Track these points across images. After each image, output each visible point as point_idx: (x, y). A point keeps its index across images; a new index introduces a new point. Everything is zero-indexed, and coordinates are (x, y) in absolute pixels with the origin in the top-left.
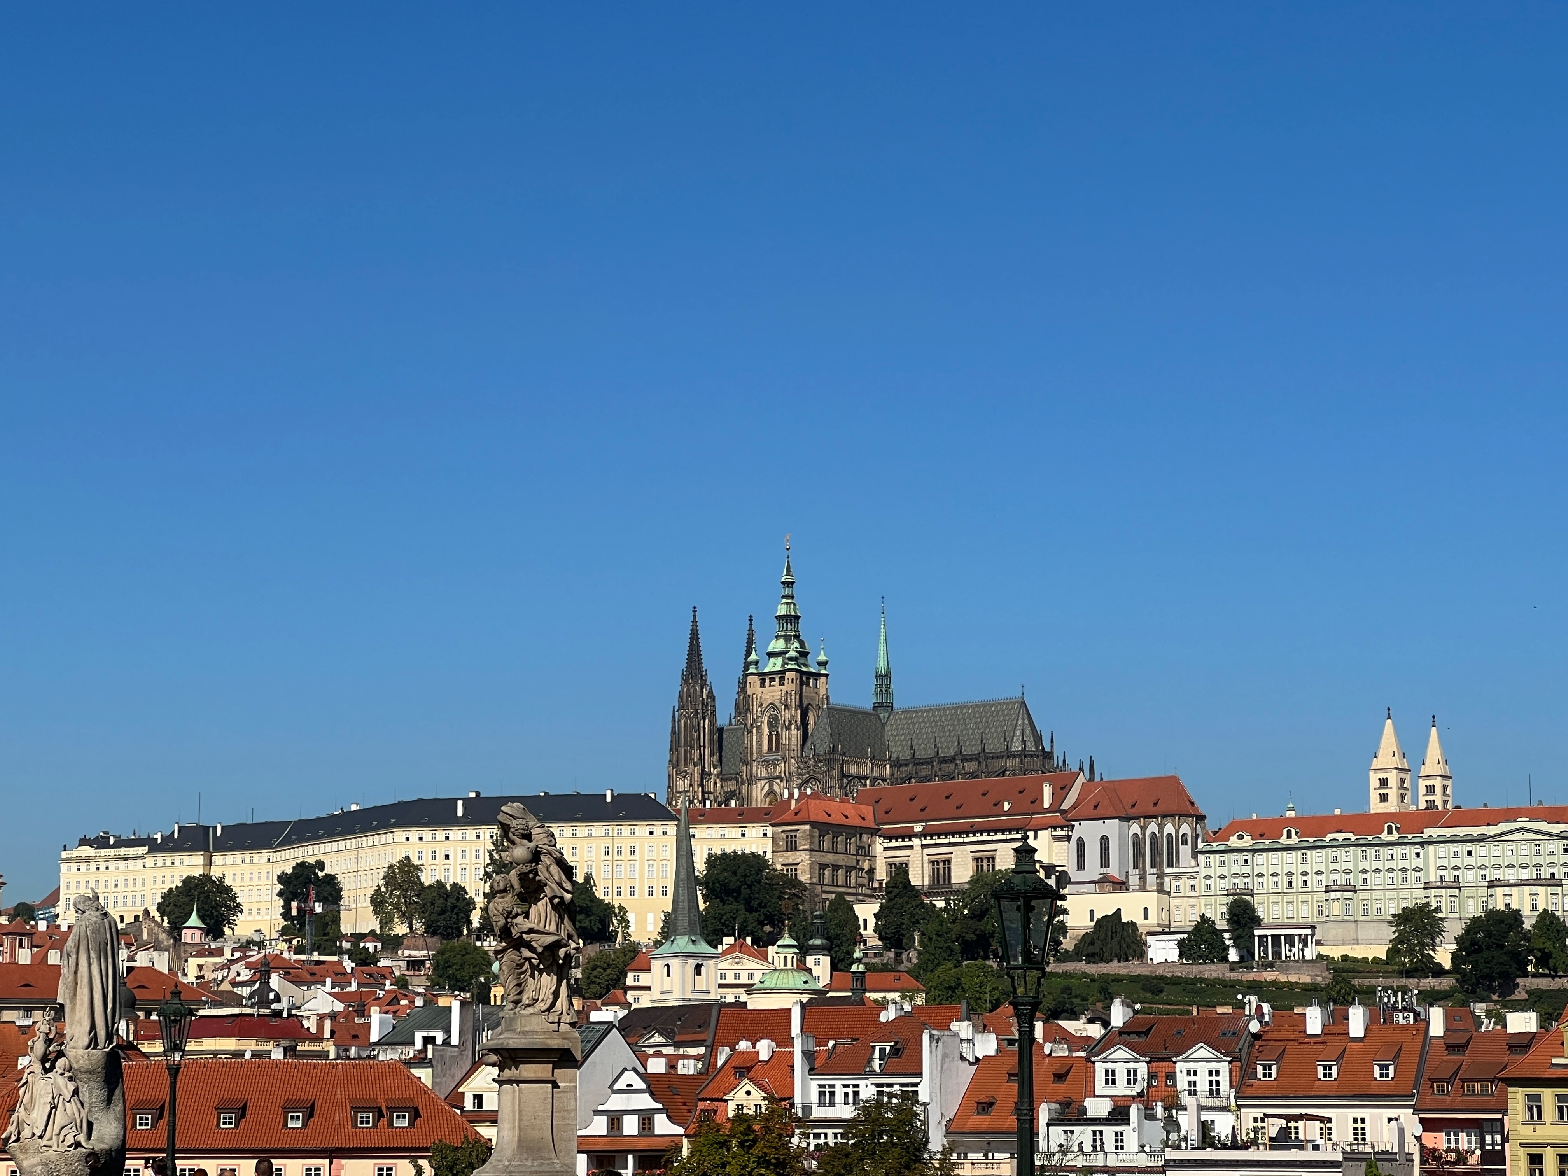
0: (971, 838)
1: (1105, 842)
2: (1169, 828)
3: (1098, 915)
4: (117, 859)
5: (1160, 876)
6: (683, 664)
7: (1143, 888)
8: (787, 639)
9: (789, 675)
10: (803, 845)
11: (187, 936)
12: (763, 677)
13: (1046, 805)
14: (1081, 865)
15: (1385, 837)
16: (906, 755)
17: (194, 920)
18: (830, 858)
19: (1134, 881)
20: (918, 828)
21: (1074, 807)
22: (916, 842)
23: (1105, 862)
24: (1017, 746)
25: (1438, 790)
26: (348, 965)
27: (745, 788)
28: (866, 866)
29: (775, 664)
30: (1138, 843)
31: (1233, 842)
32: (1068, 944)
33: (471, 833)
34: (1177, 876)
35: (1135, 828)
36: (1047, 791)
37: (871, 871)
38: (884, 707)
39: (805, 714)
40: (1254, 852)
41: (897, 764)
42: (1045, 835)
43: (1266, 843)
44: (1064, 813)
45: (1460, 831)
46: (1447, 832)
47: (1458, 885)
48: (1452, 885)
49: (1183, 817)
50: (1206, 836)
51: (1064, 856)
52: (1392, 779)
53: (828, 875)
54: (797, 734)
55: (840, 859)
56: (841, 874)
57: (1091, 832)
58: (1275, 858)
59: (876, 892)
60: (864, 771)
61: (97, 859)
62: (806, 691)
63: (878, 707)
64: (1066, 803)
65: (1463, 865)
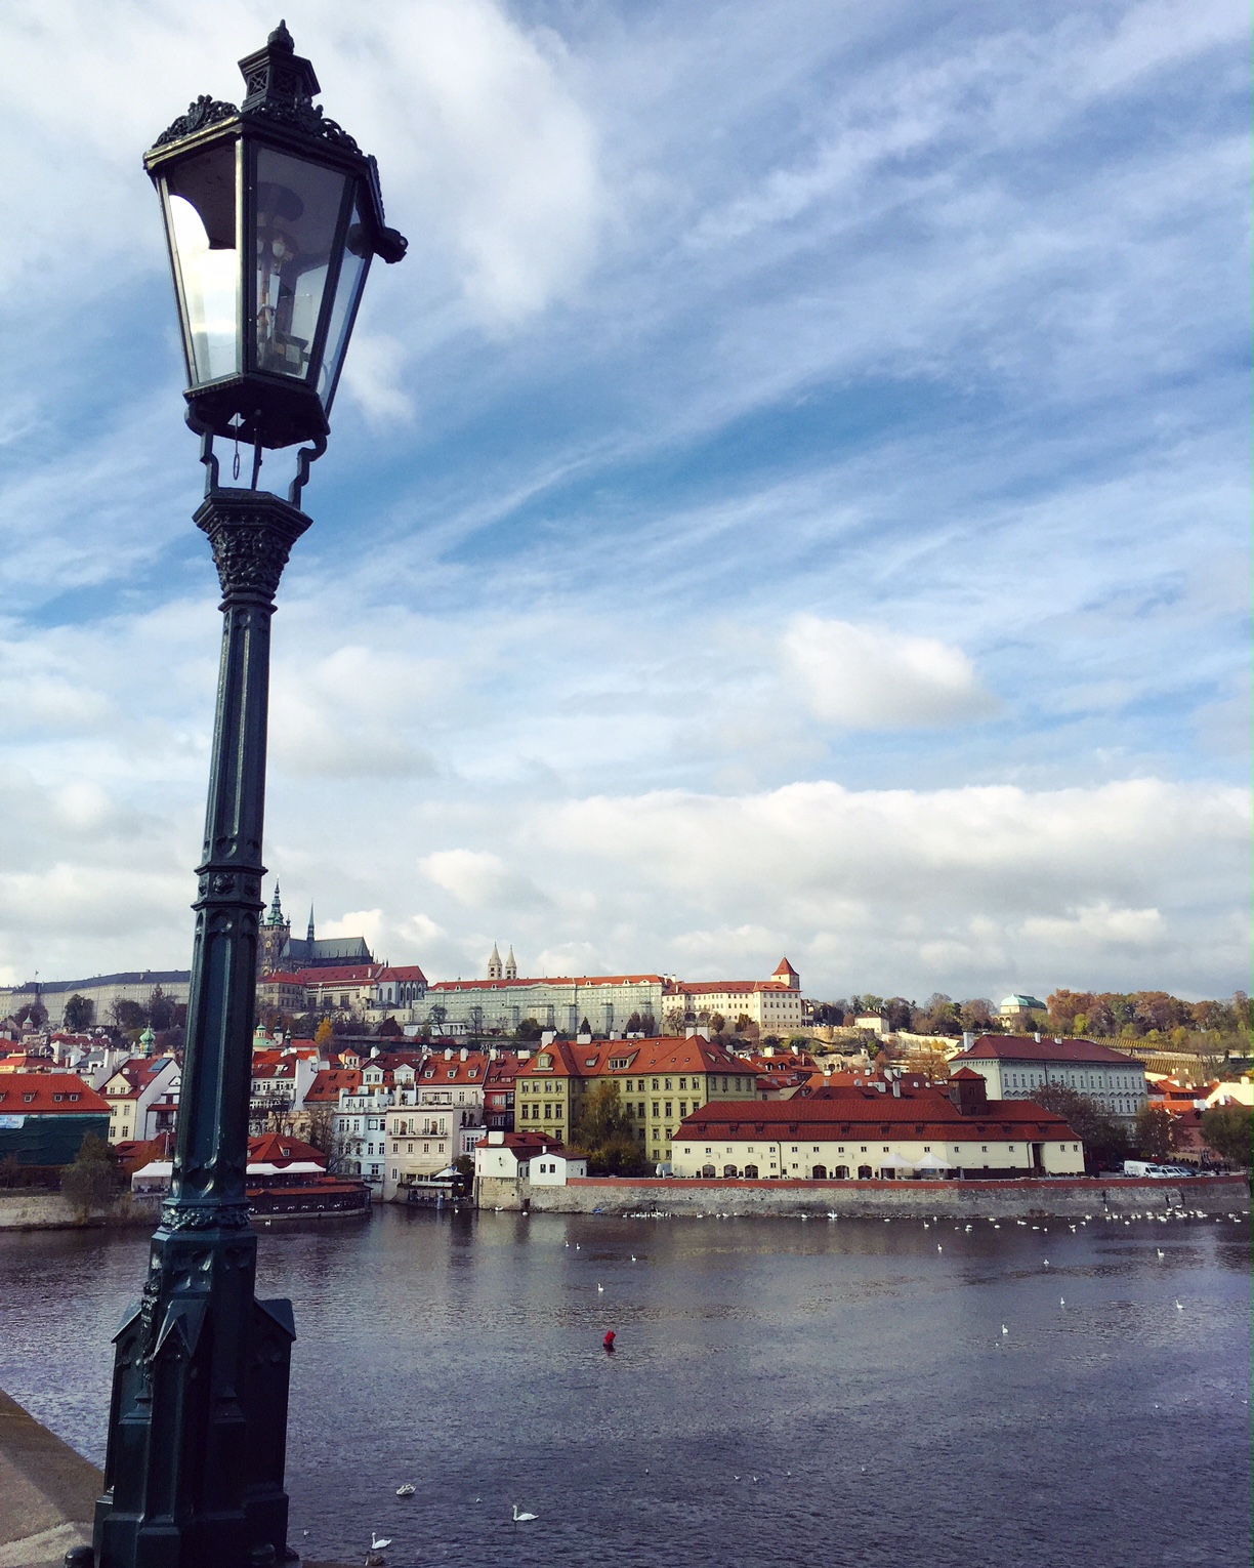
0: (340, 988)
1: (390, 991)
2: (414, 986)
3: (386, 1019)
5: (410, 1004)
7: (405, 1008)
8: (275, 913)
9: (275, 927)
10: (276, 990)
11: (25, 1026)
12: (265, 927)
13: (370, 976)
14: (381, 999)
15: (493, 989)
16: (318, 957)
18: (286, 996)
19: (401, 1005)
20: (320, 985)
21: (379, 977)
22: (320, 990)
23: (390, 998)
24: (360, 955)
25: (512, 972)
26: (89, 1037)
28: (300, 999)
29: (270, 922)
30: (402, 991)
31: (438, 991)
32: (374, 1029)
33: (145, 986)
34: (416, 1003)
35: (402, 984)
36: (370, 971)
37: (302, 1001)
38: (311, 939)
39: (280, 942)
40: (444, 994)
41: (315, 960)
42: (368, 987)
43: (450, 991)
44: (376, 979)
45: (519, 987)
46: (514, 987)
47: (517, 1007)
48: (514, 1007)
49: (419, 982)
50: (428, 989)
51: (375, 996)
52: (496, 969)
53: (285, 1002)
54: (277, 948)
55: (290, 996)
56: (291, 1004)
57: (385, 986)
58: (453, 996)
59: (303, 1009)
60: (302, 963)
62: (281, 933)
63: (309, 939)
64: (377, 976)
65: (519, 1000)
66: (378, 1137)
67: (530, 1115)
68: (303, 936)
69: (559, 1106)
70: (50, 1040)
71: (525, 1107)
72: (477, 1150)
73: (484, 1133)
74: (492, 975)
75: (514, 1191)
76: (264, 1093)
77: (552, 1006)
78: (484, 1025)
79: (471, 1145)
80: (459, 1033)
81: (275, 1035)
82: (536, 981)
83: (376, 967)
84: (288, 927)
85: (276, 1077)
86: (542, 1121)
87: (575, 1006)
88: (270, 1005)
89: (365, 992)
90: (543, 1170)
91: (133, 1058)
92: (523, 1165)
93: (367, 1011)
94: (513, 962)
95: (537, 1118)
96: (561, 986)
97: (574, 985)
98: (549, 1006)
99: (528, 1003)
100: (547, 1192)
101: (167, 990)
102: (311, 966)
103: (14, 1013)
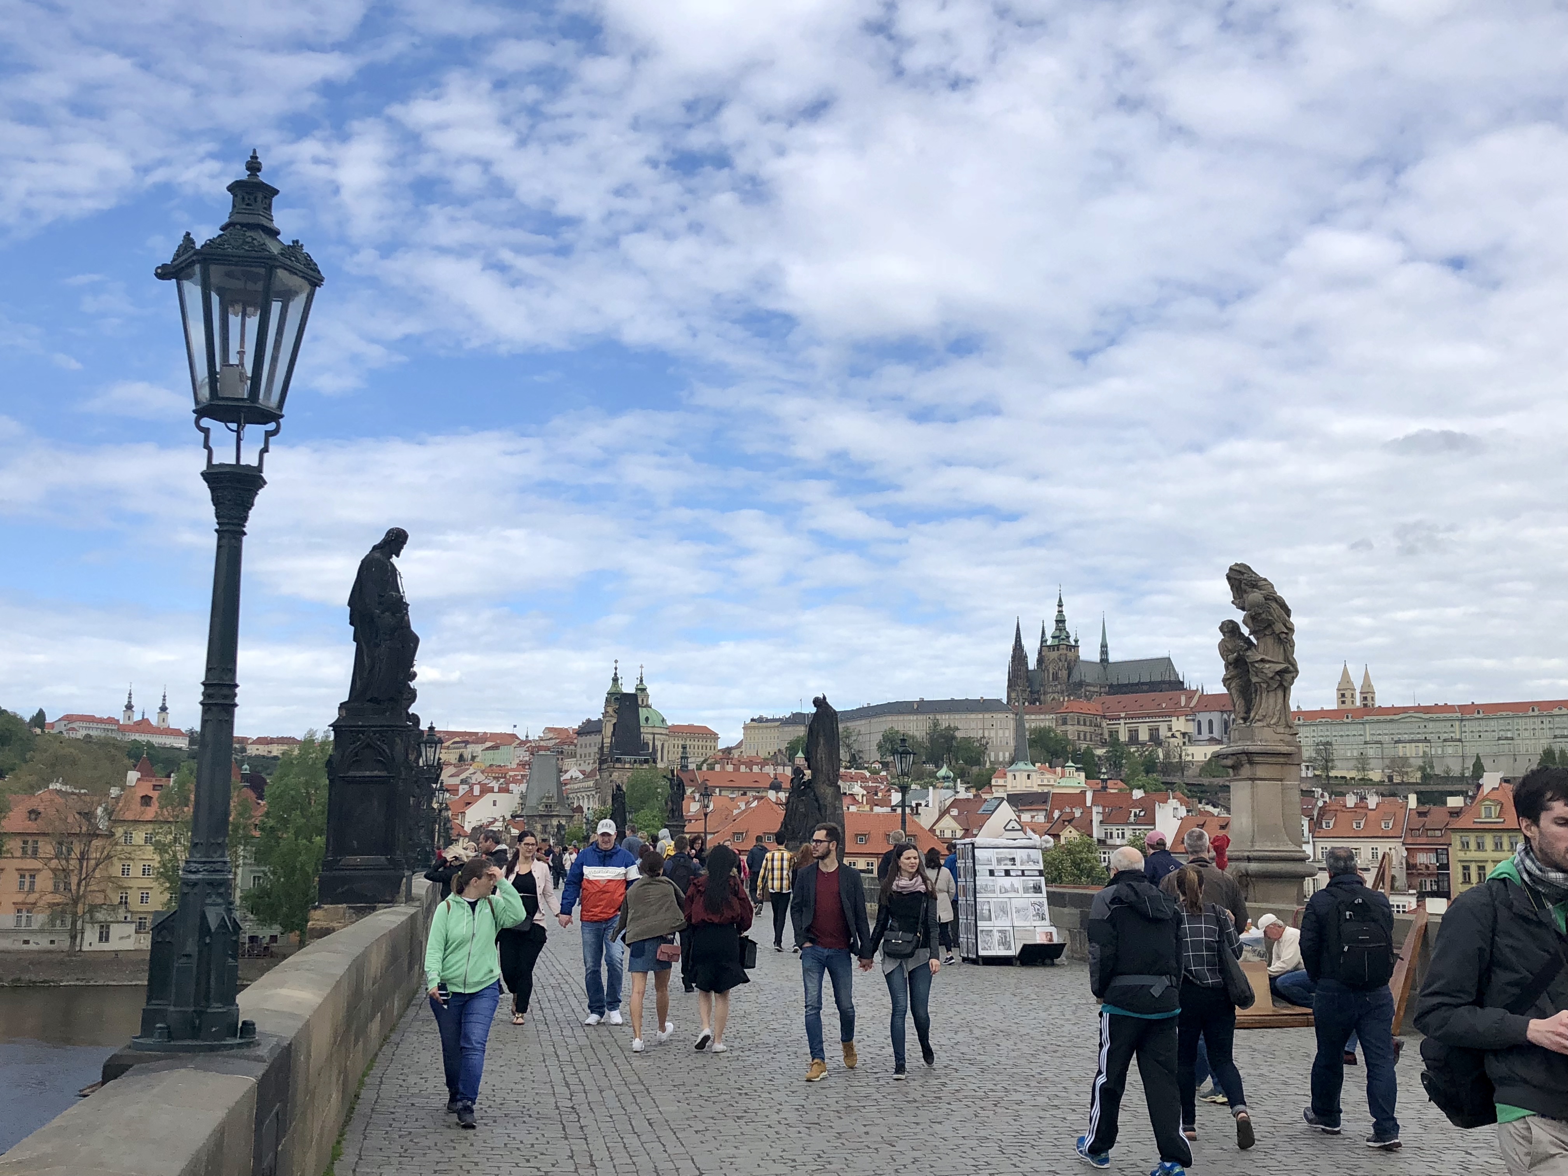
0: (1147, 720)
1: (1211, 722)
3: (1209, 756)
4: (767, 727)
6: (1014, 642)
8: (1060, 630)
9: (1061, 647)
10: (1070, 722)
12: (1049, 647)
13: (1183, 705)
14: (1200, 733)
15: (1345, 720)
16: (1115, 683)
17: (800, 754)
18: (1082, 728)
19: (1225, 740)
20: (1123, 715)
21: (1195, 706)
22: (1122, 721)
23: (1211, 732)
24: (1167, 679)
25: (1369, 699)
27: (1042, 697)
28: (1100, 732)
29: (1056, 642)
33: (920, 717)
36: (1183, 699)
37: (1101, 734)
38: (1104, 660)
39: (1069, 664)
41: (1111, 686)
42: (1182, 719)
44: (1191, 709)
45: (1382, 718)
46: (1374, 718)
47: (1380, 743)
48: (1376, 743)
51: (1191, 728)
52: (1348, 694)
54: (1065, 673)
55: (1087, 729)
56: (1089, 738)
57: (1204, 718)
59: (1104, 744)
60: (1096, 689)
61: (758, 728)
62: (1069, 654)
63: (1102, 660)
64: (1192, 705)
65: (1384, 734)
68: (1097, 658)
74: (1343, 702)
77: (1429, 741)
78: (1335, 764)
82: (1405, 710)
83: (1191, 694)
84: (1076, 647)
87: (1460, 740)
88: (1065, 737)
89: (1179, 724)
93: (1184, 748)
94: (1370, 686)
96: (1441, 716)
97: (1459, 715)
98: (1426, 741)
99: (1396, 738)
101: (945, 720)
102: (1108, 694)
103: (784, 746)
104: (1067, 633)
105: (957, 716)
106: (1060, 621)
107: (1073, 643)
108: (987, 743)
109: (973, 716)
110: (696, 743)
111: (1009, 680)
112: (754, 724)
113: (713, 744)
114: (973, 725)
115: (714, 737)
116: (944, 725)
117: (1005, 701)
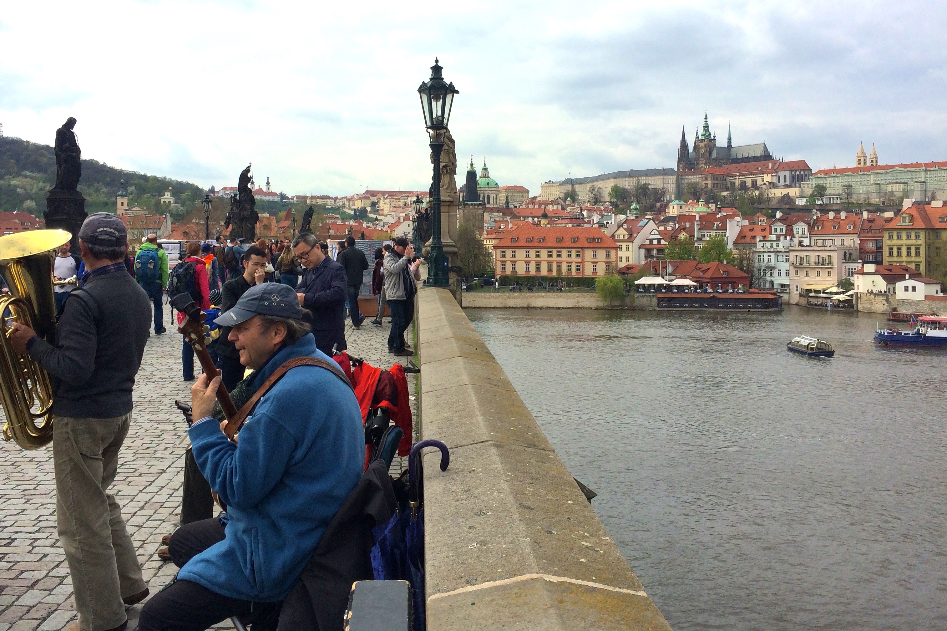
0: (751, 176)
1: (785, 176)
2: (802, 173)
3: (783, 194)
4: (553, 186)
5: (800, 184)
6: (681, 138)
7: (796, 187)
8: (706, 131)
9: (706, 140)
10: (709, 179)
11: (567, 203)
12: (700, 140)
13: (770, 168)
14: (779, 182)
15: (860, 173)
16: (735, 158)
17: (569, 199)
18: (716, 182)
19: (793, 185)
20: (738, 174)
21: (777, 168)
22: (737, 178)
23: (785, 181)
24: (763, 154)
25: (874, 161)
26: (602, 208)
27: (695, 167)
28: (725, 183)
29: (703, 137)
30: (794, 176)
31: (819, 175)
32: (775, 201)
33: (631, 179)
34: (804, 184)
35: (793, 173)
36: (770, 164)
37: (726, 185)
39: (710, 149)
40: (824, 178)
41: (733, 159)
42: (770, 175)
43: (828, 176)
44: (775, 170)
45: (880, 171)
46: (876, 171)
47: (879, 184)
48: (877, 184)
49: (806, 170)
50: (812, 174)
51: (775, 180)
52: (862, 159)
53: (716, 186)
54: (708, 154)
55: (718, 182)
56: (719, 186)
57: (781, 174)
58: (830, 179)
59: (727, 190)
60: (725, 161)
61: (549, 186)
62: (711, 144)
63: (728, 146)
64: (775, 168)
65: (880, 179)
66: (784, 266)
67: (895, 253)
68: (725, 145)
69: (917, 249)
70: (581, 210)
71: (891, 249)
72: (856, 276)
73: (860, 266)
74: (860, 164)
75: (885, 302)
76: (708, 239)
77: (906, 183)
78: (854, 196)
79: (852, 273)
80: (835, 202)
81: (710, 205)
82: (893, 167)
83: (775, 162)
84: (714, 140)
85: (715, 230)
86: (904, 258)
87: (924, 182)
88: (706, 187)
89: (768, 178)
90: (906, 289)
91: (628, 218)
92: (891, 286)
93: (770, 190)
94: (875, 154)
95: (901, 256)
96: (914, 169)
97: (924, 168)
98: (904, 183)
99: (888, 182)
100: (910, 304)
101: (643, 180)
102: (731, 164)
103: (562, 195)
104: (710, 133)
105: (650, 178)
106: (706, 127)
107: (713, 138)
108: (665, 191)
109: (659, 177)
110: (518, 194)
111: (678, 158)
112: (546, 184)
113: (526, 195)
114: (658, 182)
115: (527, 191)
116: (644, 182)
117: (676, 169)
